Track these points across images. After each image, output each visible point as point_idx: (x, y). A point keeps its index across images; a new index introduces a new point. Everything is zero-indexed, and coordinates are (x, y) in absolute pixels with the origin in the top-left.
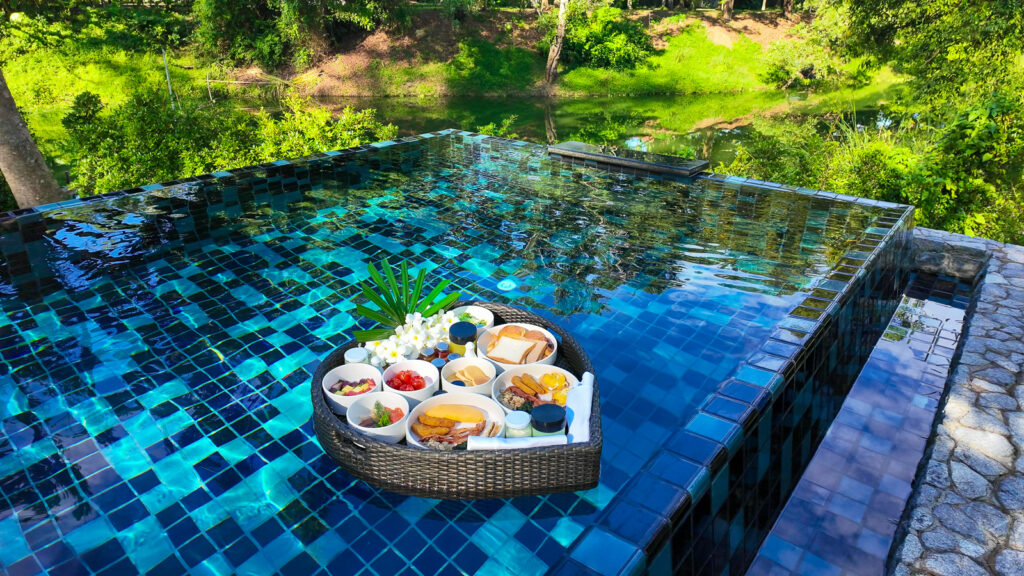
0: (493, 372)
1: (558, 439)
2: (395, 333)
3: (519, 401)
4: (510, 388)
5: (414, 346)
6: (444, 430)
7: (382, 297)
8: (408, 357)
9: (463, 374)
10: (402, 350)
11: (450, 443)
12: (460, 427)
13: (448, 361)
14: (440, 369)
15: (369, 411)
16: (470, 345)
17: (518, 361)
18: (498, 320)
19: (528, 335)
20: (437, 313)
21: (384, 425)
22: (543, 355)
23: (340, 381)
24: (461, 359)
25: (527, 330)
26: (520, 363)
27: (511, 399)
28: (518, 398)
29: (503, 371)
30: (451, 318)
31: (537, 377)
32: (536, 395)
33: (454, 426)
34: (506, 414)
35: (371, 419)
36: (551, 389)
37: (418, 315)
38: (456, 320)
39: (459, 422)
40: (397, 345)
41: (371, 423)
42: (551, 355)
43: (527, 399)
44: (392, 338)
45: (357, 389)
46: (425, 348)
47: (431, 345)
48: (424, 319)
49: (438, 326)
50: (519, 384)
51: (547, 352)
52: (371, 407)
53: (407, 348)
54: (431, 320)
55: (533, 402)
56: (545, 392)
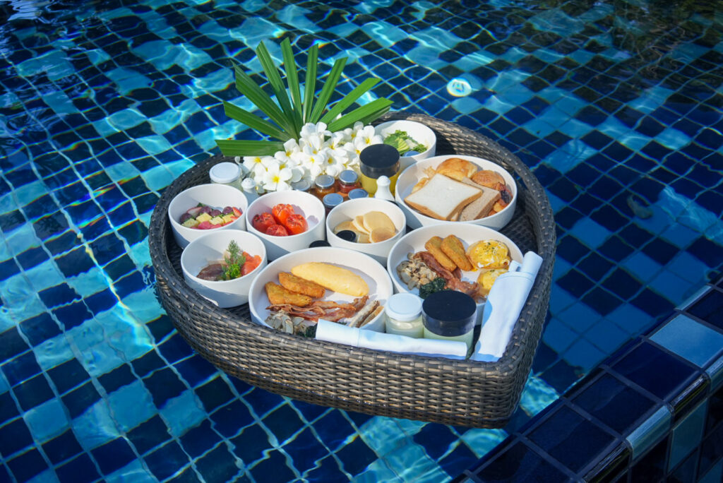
0: (401, 226)
1: (456, 348)
2: (283, 149)
3: (428, 275)
4: (422, 255)
5: (308, 172)
6: (303, 301)
7: (274, 99)
8: (294, 185)
9: (361, 222)
10: (286, 175)
11: (307, 319)
12: (330, 298)
13: (346, 199)
14: (328, 209)
15: (219, 254)
16: (383, 181)
17: (445, 215)
18: (443, 147)
19: (478, 177)
20: (351, 126)
21: (232, 278)
22: (489, 210)
23: (200, 205)
24: (367, 199)
25: (479, 169)
26: (449, 219)
27: (418, 270)
28: (428, 271)
29: (420, 226)
30: (368, 136)
31: (469, 242)
32: (456, 271)
33: (322, 295)
34: (395, 291)
35: (219, 265)
36: (480, 265)
37: (322, 126)
38: (376, 141)
39: (331, 291)
40: (282, 167)
41: (215, 272)
42: (503, 212)
43: (441, 274)
44: (278, 155)
45: (217, 220)
46: (323, 176)
47: (332, 171)
48: (329, 133)
49: (348, 146)
50: (434, 251)
51: (497, 207)
52: (224, 249)
53: (294, 172)
54: (338, 136)
55: (448, 280)
56: (472, 268)
